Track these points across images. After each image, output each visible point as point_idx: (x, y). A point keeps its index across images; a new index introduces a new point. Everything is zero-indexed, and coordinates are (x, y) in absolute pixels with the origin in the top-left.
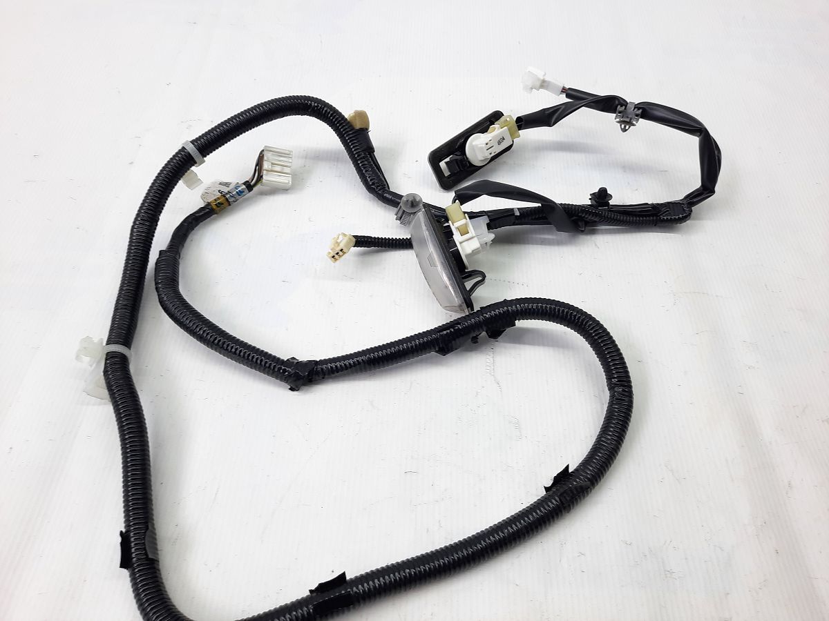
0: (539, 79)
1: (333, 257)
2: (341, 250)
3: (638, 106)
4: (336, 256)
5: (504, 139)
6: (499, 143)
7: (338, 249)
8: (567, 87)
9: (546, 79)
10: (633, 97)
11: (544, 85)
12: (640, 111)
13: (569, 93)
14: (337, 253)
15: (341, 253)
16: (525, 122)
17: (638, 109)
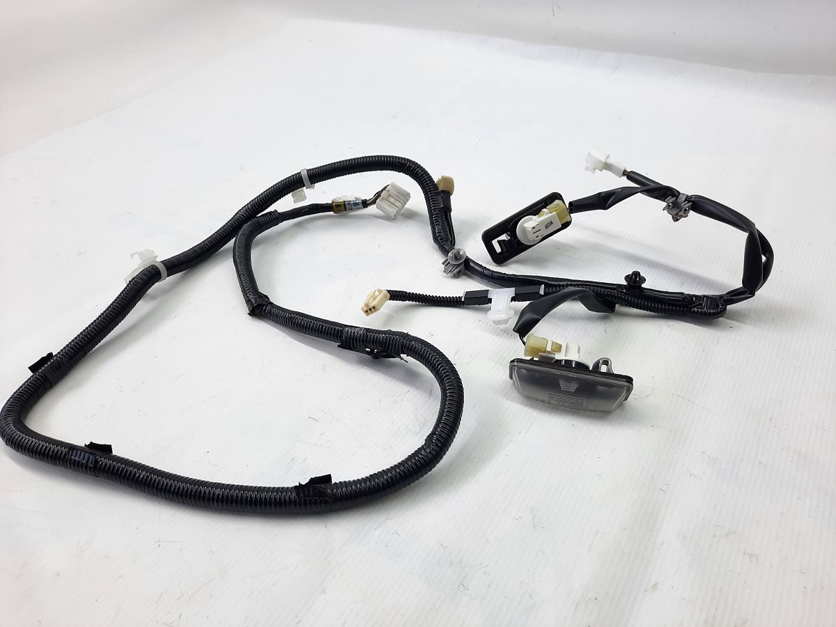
0: (600, 161)
1: (367, 311)
2: (374, 307)
3: (688, 199)
4: (369, 312)
5: (552, 223)
6: (547, 227)
7: (371, 305)
8: (629, 170)
9: (608, 162)
10: (687, 188)
11: (607, 166)
12: (691, 203)
13: (630, 176)
14: (370, 309)
15: (373, 310)
16: (578, 206)
17: (689, 202)
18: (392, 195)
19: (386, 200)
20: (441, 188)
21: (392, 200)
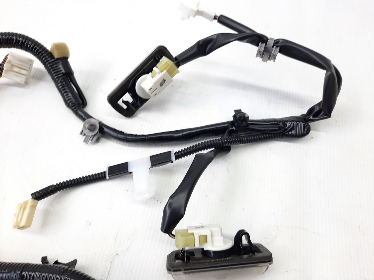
9: (200, 10)
11: (199, 13)
16: (183, 60)
17: (277, 47)
18: (14, 64)
19: (11, 70)
20: (56, 56)
21: (16, 69)
